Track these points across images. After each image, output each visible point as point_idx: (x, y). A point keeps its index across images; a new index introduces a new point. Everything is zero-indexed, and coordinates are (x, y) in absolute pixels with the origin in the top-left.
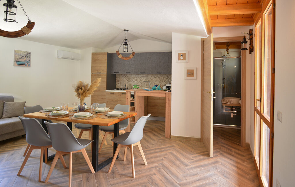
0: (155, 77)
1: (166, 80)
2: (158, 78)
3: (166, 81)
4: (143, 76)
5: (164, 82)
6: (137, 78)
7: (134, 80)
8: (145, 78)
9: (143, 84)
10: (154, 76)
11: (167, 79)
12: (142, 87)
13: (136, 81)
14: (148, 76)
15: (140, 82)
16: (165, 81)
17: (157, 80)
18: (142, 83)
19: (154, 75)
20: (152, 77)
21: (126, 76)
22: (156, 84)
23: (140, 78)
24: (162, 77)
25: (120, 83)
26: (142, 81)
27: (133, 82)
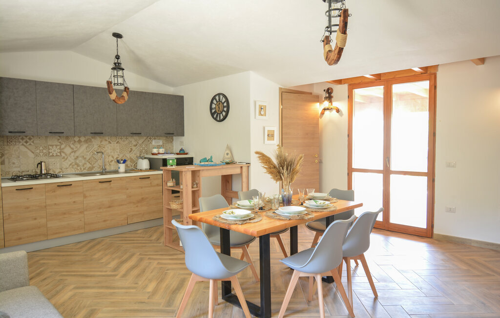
0: (110, 143)
1: (134, 148)
2: (116, 145)
3: (134, 151)
4: (80, 141)
5: (130, 152)
6: (63, 146)
7: (55, 151)
8: (87, 145)
9: (80, 159)
10: (106, 140)
11: (136, 145)
12: (78, 165)
13: (60, 153)
14: (93, 140)
15: (73, 154)
16: (131, 149)
17: (114, 149)
18: (77, 157)
19: (107, 138)
20: (102, 143)
21: (26, 142)
22: (113, 157)
23: (72, 146)
24: (126, 142)
25: (6, 161)
26: (77, 154)
27: (53, 156)
